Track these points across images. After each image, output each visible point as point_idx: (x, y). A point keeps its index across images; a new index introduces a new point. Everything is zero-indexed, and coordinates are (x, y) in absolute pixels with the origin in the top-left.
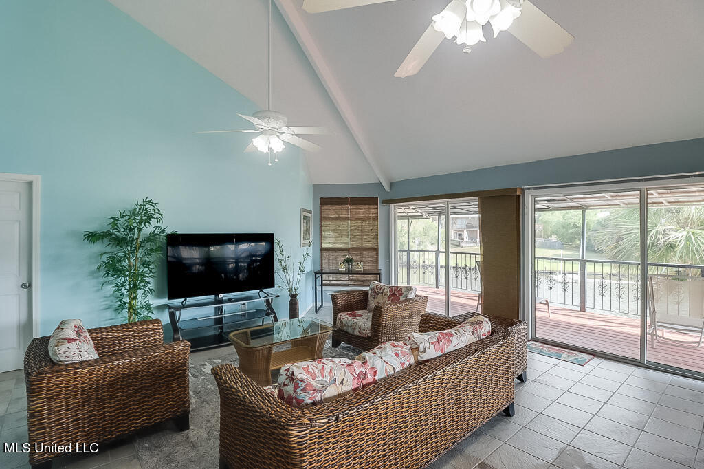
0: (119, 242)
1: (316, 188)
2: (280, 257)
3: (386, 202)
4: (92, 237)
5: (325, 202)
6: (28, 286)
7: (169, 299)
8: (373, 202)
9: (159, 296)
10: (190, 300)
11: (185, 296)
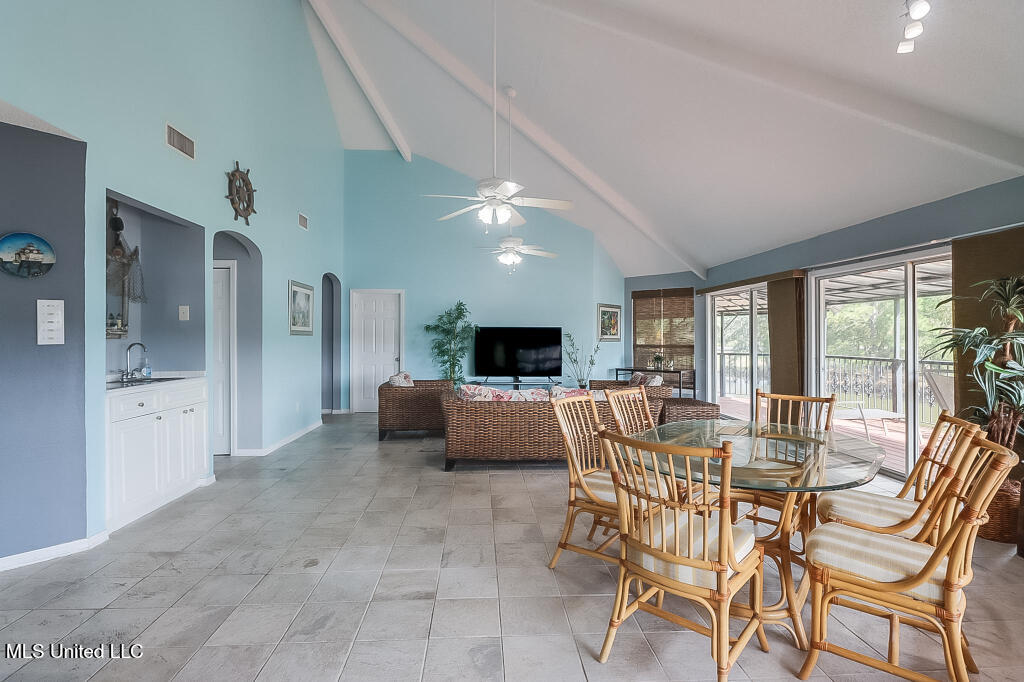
0: (447, 332)
1: (628, 281)
2: (570, 349)
3: (703, 292)
4: (428, 328)
5: (639, 296)
6: (398, 360)
7: (476, 375)
8: (688, 293)
9: (471, 375)
10: (491, 379)
11: (488, 375)
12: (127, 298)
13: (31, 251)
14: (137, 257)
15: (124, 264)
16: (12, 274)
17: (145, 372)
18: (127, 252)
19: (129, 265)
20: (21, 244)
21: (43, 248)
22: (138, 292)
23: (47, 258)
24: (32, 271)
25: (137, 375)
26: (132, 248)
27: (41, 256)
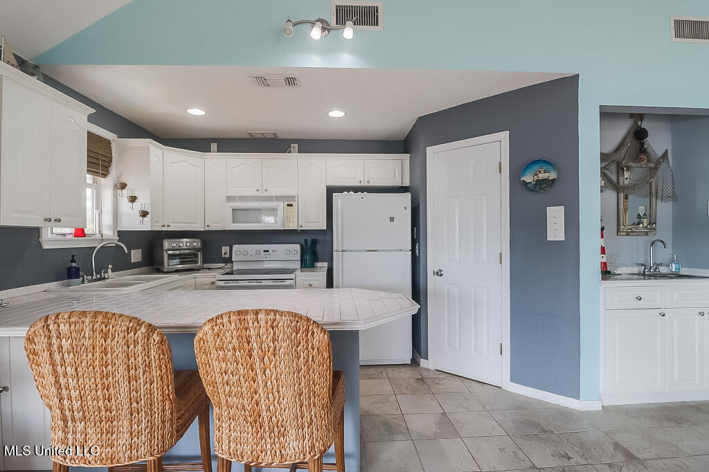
12: (654, 199)
13: (540, 172)
14: (668, 159)
15: (651, 168)
16: (531, 190)
17: (674, 267)
18: (654, 158)
19: (656, 168)
20: (536, 168)
21: (550, 168)
22: (669, 191)
23: (552, 175)
24: (543, 186)
25: (663, 270)
26: (660, 153)
27: (547, 175)
